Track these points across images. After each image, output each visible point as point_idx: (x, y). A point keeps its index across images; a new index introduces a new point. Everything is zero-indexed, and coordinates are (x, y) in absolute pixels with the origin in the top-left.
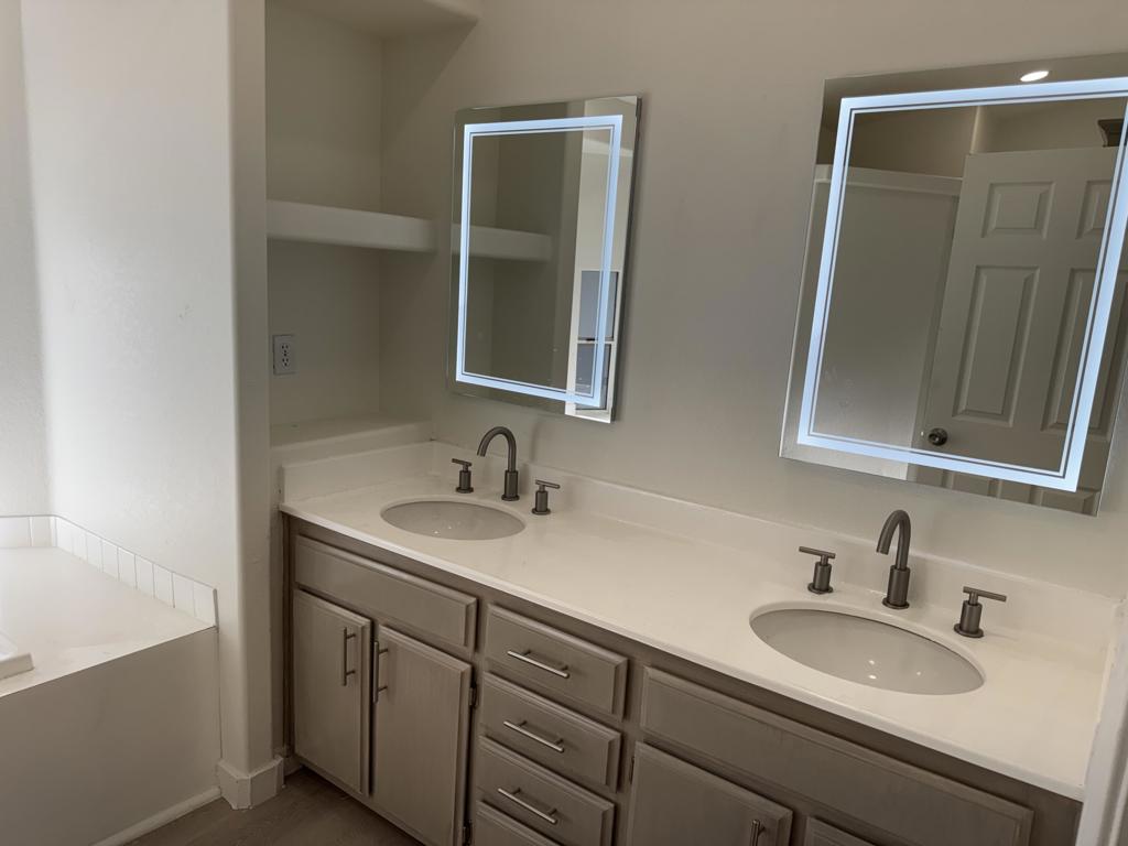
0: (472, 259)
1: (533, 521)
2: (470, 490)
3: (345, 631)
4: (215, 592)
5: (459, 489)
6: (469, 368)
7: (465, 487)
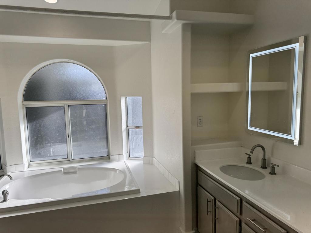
0: (252, 92)
1: (268, 177)
2: (251, 163)
3: (207, 199)
4: (179, 182)
5: (247, 163)
6: (251, 126)
7: (249, 162)
